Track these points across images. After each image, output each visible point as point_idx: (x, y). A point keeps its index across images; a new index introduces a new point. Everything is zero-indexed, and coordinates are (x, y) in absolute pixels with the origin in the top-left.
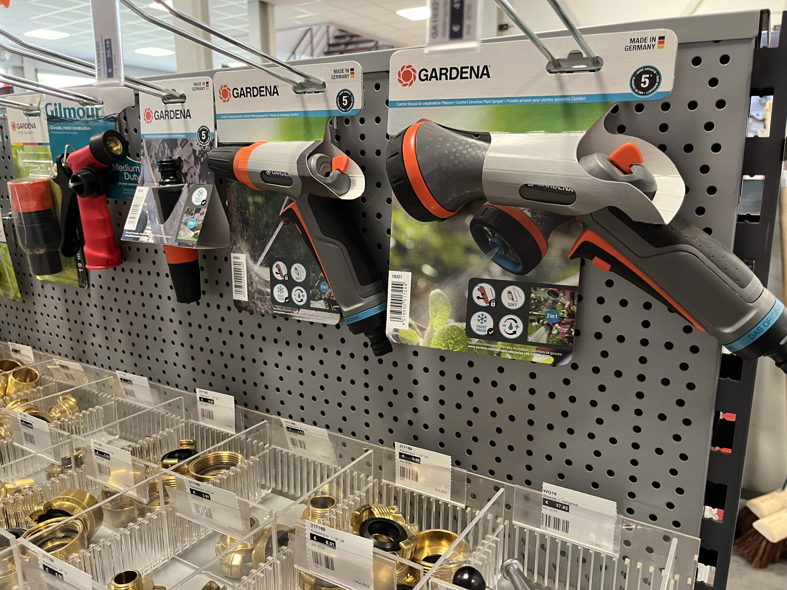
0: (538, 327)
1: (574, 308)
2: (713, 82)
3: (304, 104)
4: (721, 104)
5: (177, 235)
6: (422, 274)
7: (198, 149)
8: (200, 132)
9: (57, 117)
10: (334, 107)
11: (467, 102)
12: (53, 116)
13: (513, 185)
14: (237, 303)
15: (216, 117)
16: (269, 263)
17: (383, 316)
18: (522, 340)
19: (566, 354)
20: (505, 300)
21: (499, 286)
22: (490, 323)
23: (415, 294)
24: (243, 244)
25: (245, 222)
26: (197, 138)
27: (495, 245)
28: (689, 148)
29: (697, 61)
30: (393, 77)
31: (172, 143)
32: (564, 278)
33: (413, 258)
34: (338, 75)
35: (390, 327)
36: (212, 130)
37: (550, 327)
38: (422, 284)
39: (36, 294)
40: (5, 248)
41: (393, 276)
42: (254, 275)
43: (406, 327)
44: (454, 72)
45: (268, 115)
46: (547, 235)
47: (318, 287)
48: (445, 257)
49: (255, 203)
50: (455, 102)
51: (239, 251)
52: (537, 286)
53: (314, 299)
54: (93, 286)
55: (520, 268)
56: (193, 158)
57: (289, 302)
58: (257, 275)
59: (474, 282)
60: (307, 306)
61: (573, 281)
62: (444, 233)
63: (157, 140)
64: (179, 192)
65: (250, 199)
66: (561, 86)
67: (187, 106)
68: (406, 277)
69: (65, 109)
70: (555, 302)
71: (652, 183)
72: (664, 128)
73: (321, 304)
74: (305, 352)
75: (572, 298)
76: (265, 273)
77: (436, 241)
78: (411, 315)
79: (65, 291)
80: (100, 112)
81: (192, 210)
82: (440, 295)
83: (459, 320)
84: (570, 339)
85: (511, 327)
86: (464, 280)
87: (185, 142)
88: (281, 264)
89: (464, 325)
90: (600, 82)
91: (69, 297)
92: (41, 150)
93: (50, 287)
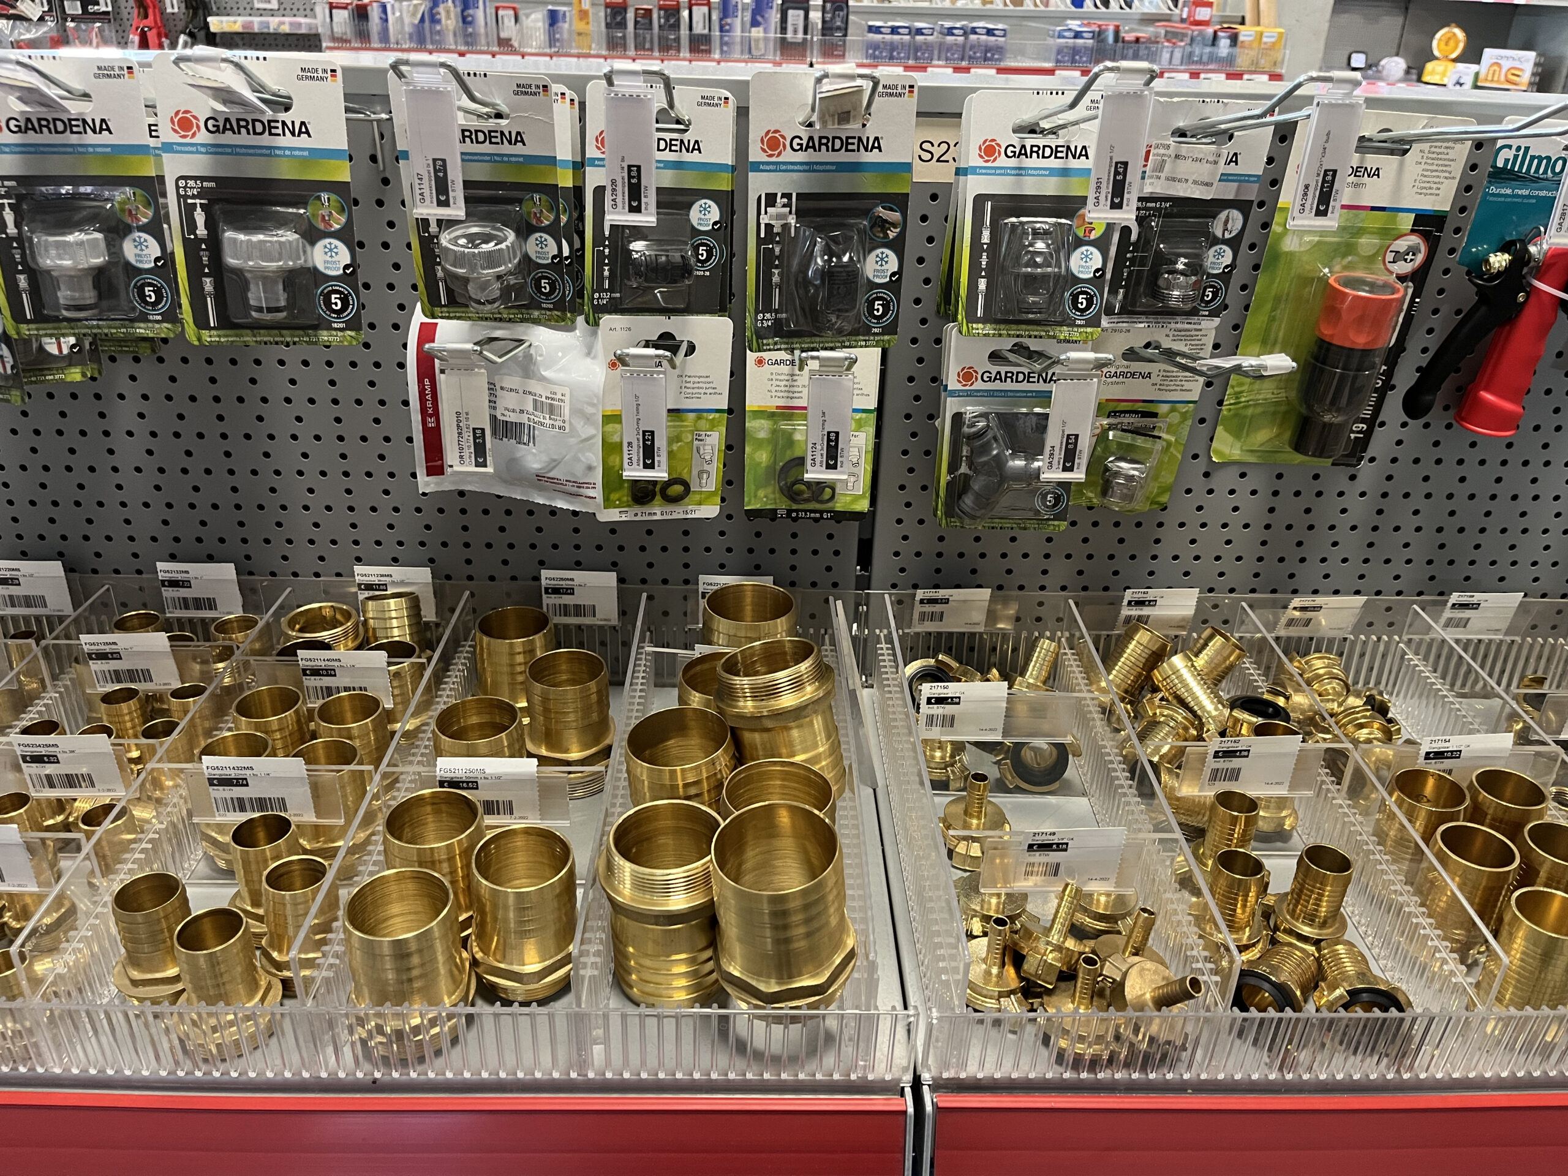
9: (1512, 171)
12: (1504, 169)
69: (1532, 159)
91: (1287, 487)
92: (1376, 221)
93: (1236, 471)
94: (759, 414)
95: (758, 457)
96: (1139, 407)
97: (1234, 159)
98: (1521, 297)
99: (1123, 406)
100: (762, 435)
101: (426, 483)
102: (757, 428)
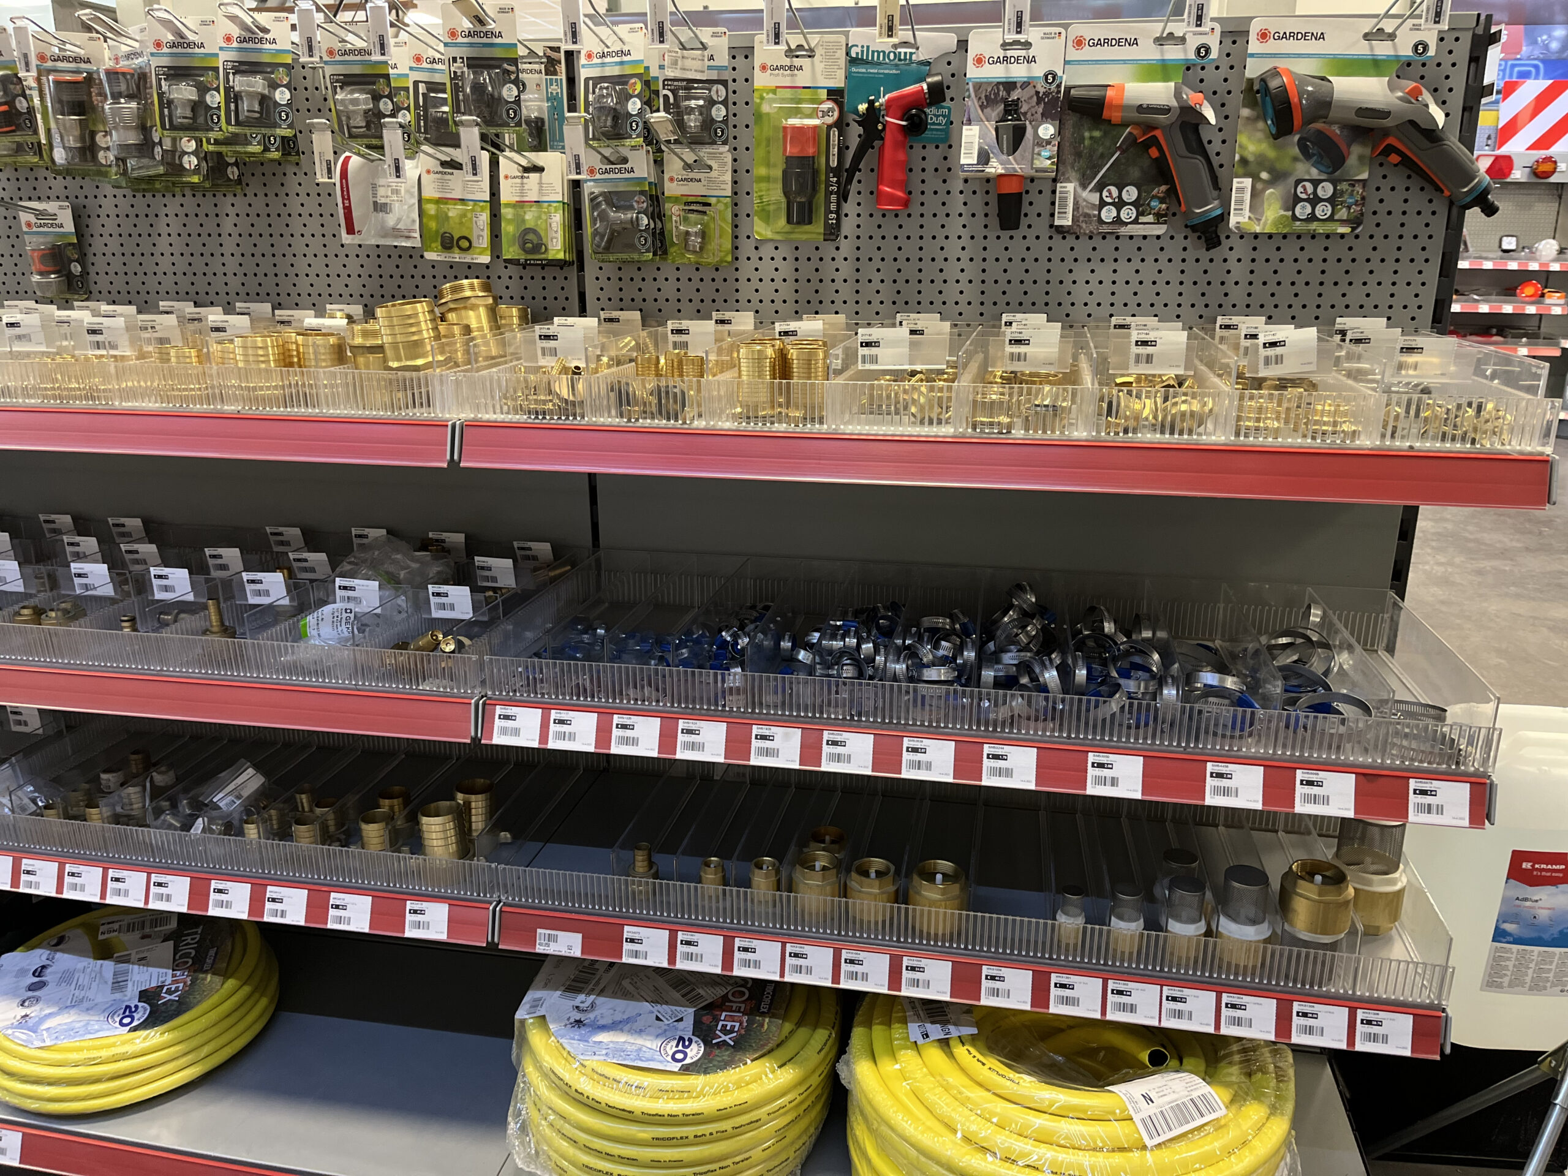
0: (1341, 209)
1: (1364, 194)
3: (1162, 53)
4: (1454, 65)
5: (1032, 164)
6: (1260, 179)
7: (1042, 90)
8: (1046, 76)
9: (861, 59)
10: (1192, 56)
11: (1309, 56)
12: (855, 58)
13: (1349, 108)
14: (1060, 230)
15: (1066, 62)
16: (1100, 188)
17: (1224, 217)
18: (1331, 219)
19: (1359, 225)
20: (1320, 192)
21: (1316, 183)
22: (1309, 210)
23: (1254, 194)
24: (1072, 174)
25: (1078, 155)
26: (1042, 82)
27: (1314, 155)
28: (1436, 90)
29: (1442, 39)
30: (1253, 37)
31: (1010, 86)
32: (1359, 174)
33: (1252, 167)
35: (1233, 220)
36: (1060, 73)
37: (1349, 208)
38: (1259, 186)
41: (1236, 183)
42: (1081, 201)
43: (1246, 220)
44: (1300, 36)
45: (1125, 62)
46: (1349, 146)
47: (1149, 204)
48: (1278, 166)
49: (1091, 138)
50: (1299, 56)
51: (1068, 180)
52: (1341, 181)
53: (1143, 215)
54: (846, 237)
55: (1331, 170)
56: (1035, 98)
57: (1118, 221)
58: (1085, 200)
59: (1298, 182)
60: (1135, 222)
61: (1365, 176)
62: (1277, 147)
63: (989, 83)
64: (1024, 128)
65: (1087, 134)
66: (1372, 48)
67: (1032, 52)
68: (1248, 182)
69: (873, 52)
70: (1353, 191)
71: (1426, 107)
73: (1150, 218)
74: (1122, 265)
75: (1363, 187)
76: (1095, 198)
77: (1271, 154)
78: (1250, 211)
80: (914, 57)
81: (1042, 143)
82: (1273, 193)
83: (1287, 210)
84: (1361, 215)
85: (1323, 211)
86: (1291, 181)
87: (1025, 85)
88: (1113, 188)
89: (1290, 213)
90: (1395, 47)
91: (802, 254)
92: (806, 94)
93: (771, 246)
94: (507, 205)
95: (508, 229)
96: (699, 199)
97: (711, 58)
98: (880, 127)
99: (691, 199)
100: (510, 217)
101: (346, 239)
102: (507, 213)
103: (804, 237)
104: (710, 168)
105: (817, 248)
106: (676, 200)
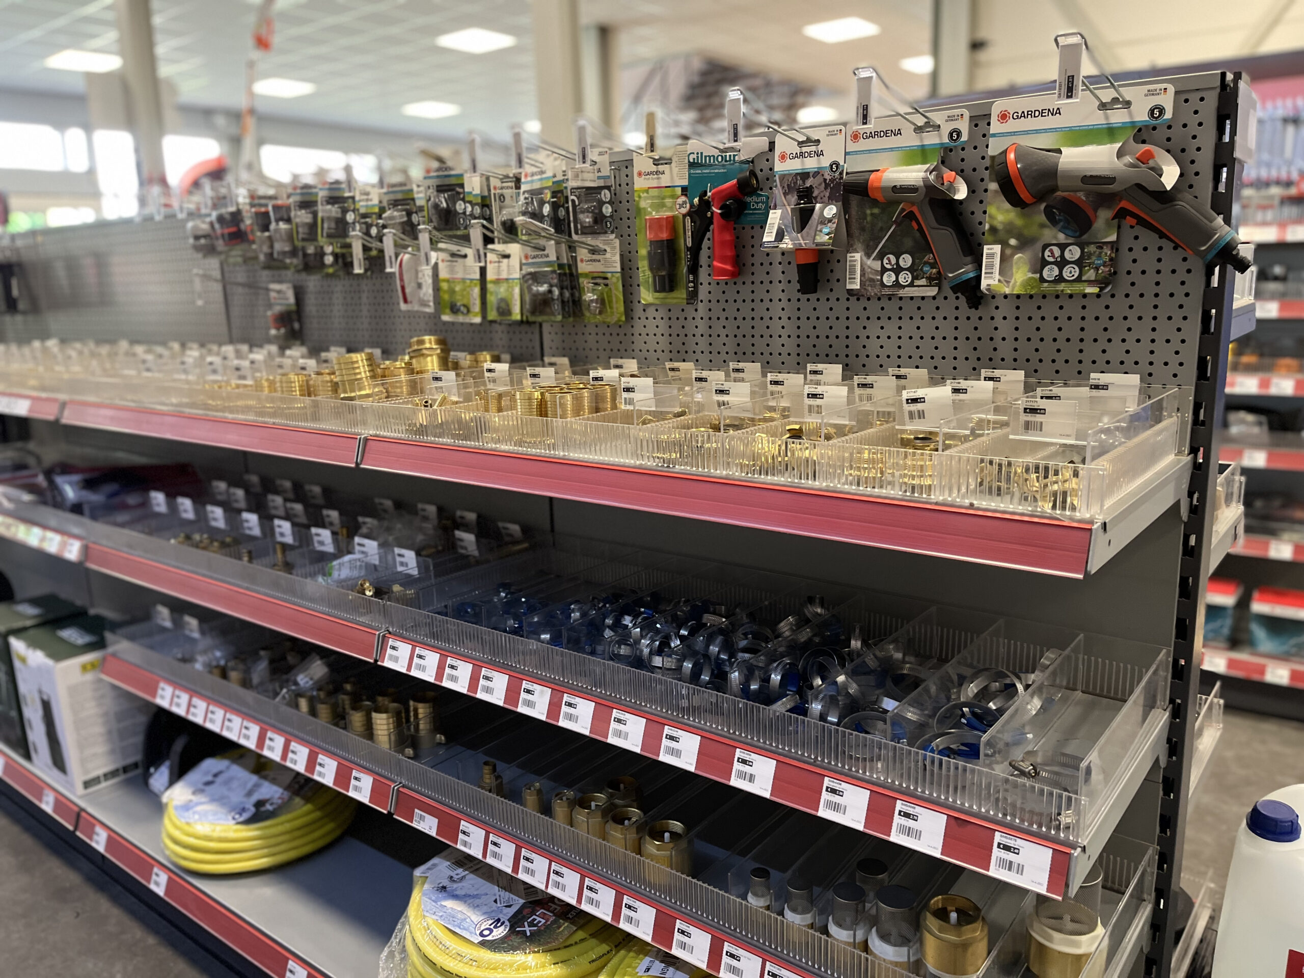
0: (1089, 270)
1: (1113, 255)
2: (1196, 112)
3: (921, 140)
4: (1200, 124)
5: (814, 239)
6: (1009, 245)
7: (828, 178)
8: (831, 166)
9: (698, 163)
10: (946, 140)
11: (1046, 131)
12: (694, 163)
13: (1077, 177)
14: (850, 292)
15: (846, 154)
16: (881, 257)
17: (978, 278)
18: (1079, 280)
19: (1107, 285)
20: (1067, 255)
21: (1063, 247)
22: (1056, 271)
23: (1003, 259)
24: (859, 246)
25: (863, 229)
26: (828, 170)
27: (1060, 220)
28: (1183, 150)
29: (1186, 101)
30: (994, 120)
31: (805, 175)
32: (1106, 237)
33: (1002, 235)
34: (951, 119)
35: (984, 283)
36: (842, 163)
37: (1097, 269)
38: (1008, 252)
39: (636, 318)
40: (617, 278)
41: (986, 249)
42: (866, 268)
43: (996, 282)
44: (1037, 113)
45: (892, 149)
46: (1096, 210)
47: (922, 269)
48: (1026, 232)
49: (872, 214)
50: (1037, 131)
51: (855, 251)
52: (1089, 244)
53: (917, 279)
54: (702, 301)
55: (1078, 234)
56: (823, 185)
57: (897, 284)
58: (869, 267)
59: (1045, 246)
60: (911, 285)
61: (1113, 238)
62: (1023, 216)
63: (790, 174)
64: (813, 209)
65: (868, 212)
66: (1107, 118)
68: (997, 248)
69: (706, 157)
70: (1100, 253)
71: (1162, 169)
72: (1169, 139)
73: (923, 282)
74: (905, 323)
75: (1112, 249)
76: (877, 265)
77: (1019, 222)
78: (1000, 274)
79: (670, 310)
80: (737, 158)
81: (824, 221)
82: (1020, 258)
83: (1034, 272)
84: (1110, 275)
85: (1071, 272)
86: (1039, 246)
87: (816, 174)
88: (892, 257)
89: (1038, 275)
90: (1130, 115)
92: (668, 192)
94: (490, 282)
95: (491, 299)
96: (601, 275)
97: (599, 171)
98: (709, 214)
99: (596, 275)
100: (492, 290)
102: (490, 286)
103: (675, 301)
104: (605, 250)
105: (683, 310)
106: (586, 275)
